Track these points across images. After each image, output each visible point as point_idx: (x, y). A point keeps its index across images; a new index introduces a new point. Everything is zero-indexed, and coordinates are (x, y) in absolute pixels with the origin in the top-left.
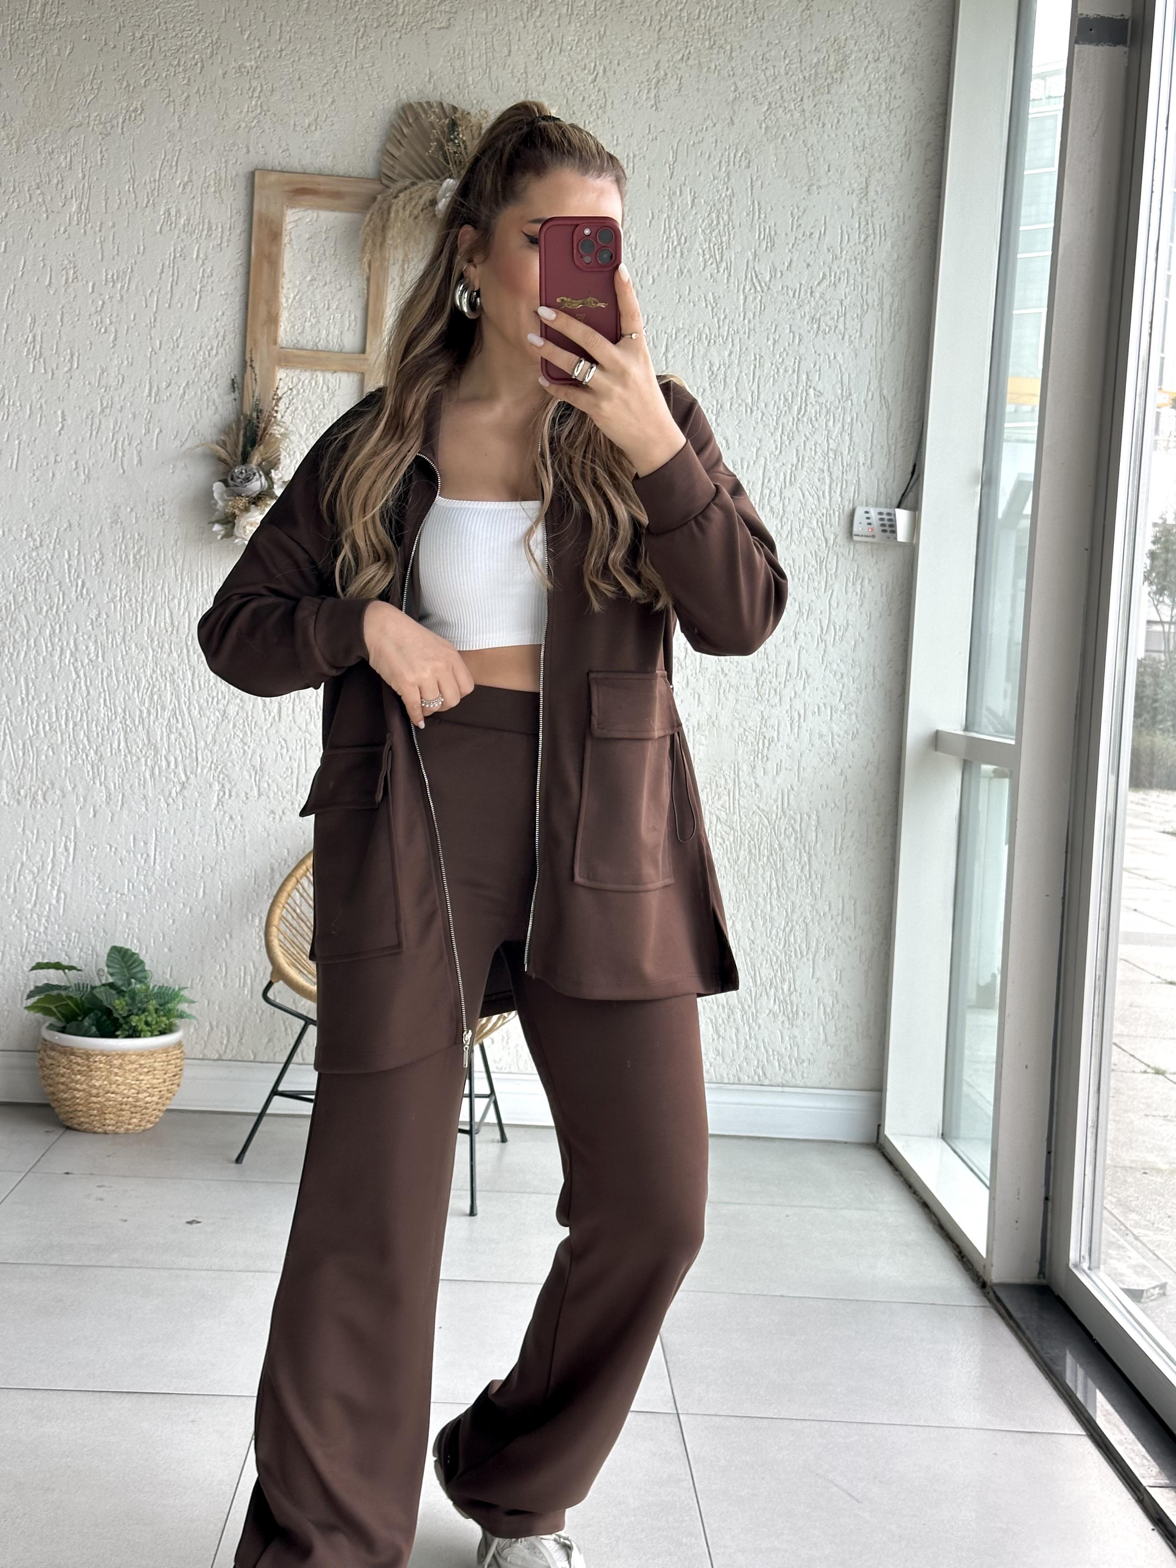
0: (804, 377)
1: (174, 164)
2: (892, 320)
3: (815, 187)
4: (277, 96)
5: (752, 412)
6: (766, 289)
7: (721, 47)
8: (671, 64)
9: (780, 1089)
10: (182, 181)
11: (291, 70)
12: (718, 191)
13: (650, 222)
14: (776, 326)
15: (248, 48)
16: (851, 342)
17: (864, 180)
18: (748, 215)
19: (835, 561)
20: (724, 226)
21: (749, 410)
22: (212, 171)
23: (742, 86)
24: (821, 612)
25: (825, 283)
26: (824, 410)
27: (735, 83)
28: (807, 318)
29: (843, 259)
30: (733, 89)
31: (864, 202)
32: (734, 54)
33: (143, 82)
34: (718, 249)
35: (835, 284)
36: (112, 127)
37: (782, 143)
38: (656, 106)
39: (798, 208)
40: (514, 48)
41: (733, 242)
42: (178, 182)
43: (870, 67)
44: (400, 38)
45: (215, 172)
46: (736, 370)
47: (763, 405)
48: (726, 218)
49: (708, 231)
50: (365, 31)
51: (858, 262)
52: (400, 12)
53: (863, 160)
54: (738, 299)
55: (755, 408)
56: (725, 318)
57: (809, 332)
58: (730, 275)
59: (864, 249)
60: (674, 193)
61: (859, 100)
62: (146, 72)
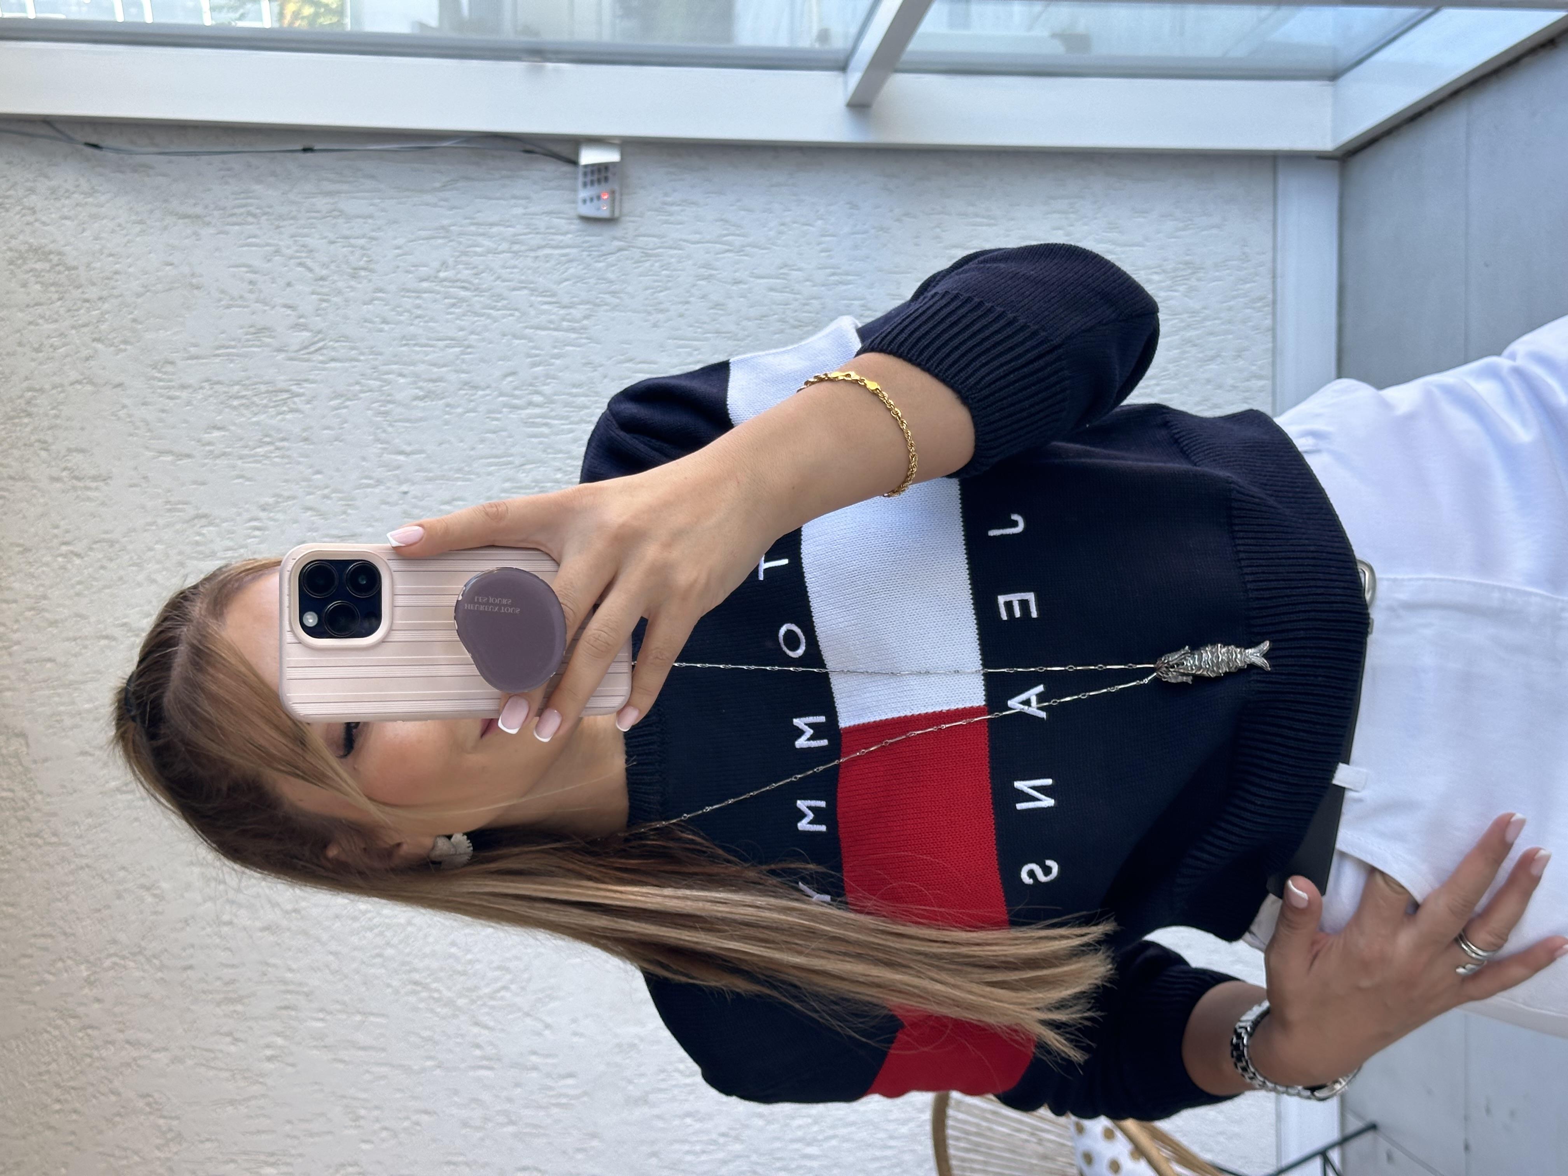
0: (425, 285)
1: (212, 1055)
2: (351, 179)
3: (194, 281)
4: (122, 937)
5: (469, 347)
6: (320, 336)
7: (28, 403)
8: (53, 463)
9: (1279, 280)
10: (233, 1044)
11: (89, 921)
12: (206, 400)
13: (249, 479)
14: (365, 321)
15: (65, 975)
16: (379, 229)
17: (181, 221)
18: (232, 361)
19: (646, 239)
20: (247, 389)
21: (469, 350)
22: (218, 1009)
23: (74, 375)
24: (707, 253)
25: (309, 262)
26: (464, 258)
27: (72, 384)
28: (353, 283)
29: (281, 243)
30: (79, 387)
31: (207, 219)
32: (38, 387)
33: (113, 1098)
34: (276, 396)
35: (311, 251)
36: (170, 1130)
37: (141, 323)
38: (106, 479)
39: (220, 300)
40: (46, 654)
41: (266, 378)
42: (233, 1049)
43: (44, 219)
44: (41, 792)
45: (219, 1004)
46: (421, 368)
47: (461, 333)
48: (237, 388)
49: (254, 409)
50: (37, 835)
51: (282, 224)
52: (9, 794)
53: (158, 224)
54: (335, 369)
55: (466, 343)
56: (357, 383)
57: (370, 281)
58: (306, 381)
59: (265, 217)
60: (211, 452)
61: (84, 230)
62: (103, 1094)
